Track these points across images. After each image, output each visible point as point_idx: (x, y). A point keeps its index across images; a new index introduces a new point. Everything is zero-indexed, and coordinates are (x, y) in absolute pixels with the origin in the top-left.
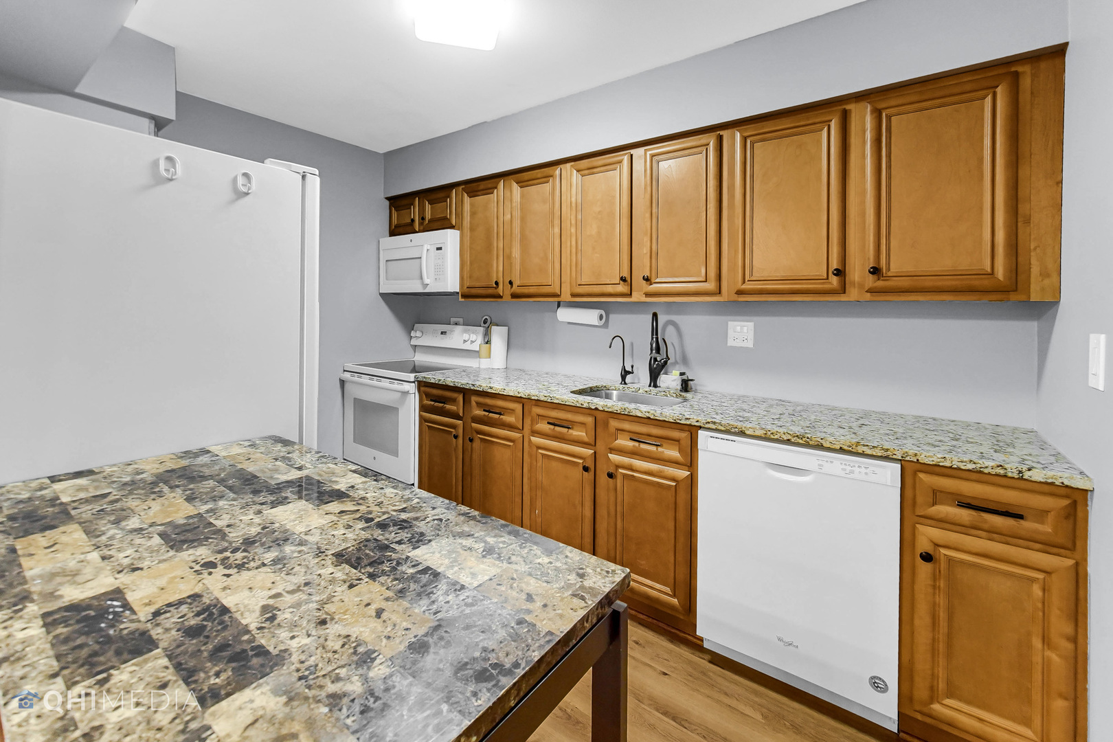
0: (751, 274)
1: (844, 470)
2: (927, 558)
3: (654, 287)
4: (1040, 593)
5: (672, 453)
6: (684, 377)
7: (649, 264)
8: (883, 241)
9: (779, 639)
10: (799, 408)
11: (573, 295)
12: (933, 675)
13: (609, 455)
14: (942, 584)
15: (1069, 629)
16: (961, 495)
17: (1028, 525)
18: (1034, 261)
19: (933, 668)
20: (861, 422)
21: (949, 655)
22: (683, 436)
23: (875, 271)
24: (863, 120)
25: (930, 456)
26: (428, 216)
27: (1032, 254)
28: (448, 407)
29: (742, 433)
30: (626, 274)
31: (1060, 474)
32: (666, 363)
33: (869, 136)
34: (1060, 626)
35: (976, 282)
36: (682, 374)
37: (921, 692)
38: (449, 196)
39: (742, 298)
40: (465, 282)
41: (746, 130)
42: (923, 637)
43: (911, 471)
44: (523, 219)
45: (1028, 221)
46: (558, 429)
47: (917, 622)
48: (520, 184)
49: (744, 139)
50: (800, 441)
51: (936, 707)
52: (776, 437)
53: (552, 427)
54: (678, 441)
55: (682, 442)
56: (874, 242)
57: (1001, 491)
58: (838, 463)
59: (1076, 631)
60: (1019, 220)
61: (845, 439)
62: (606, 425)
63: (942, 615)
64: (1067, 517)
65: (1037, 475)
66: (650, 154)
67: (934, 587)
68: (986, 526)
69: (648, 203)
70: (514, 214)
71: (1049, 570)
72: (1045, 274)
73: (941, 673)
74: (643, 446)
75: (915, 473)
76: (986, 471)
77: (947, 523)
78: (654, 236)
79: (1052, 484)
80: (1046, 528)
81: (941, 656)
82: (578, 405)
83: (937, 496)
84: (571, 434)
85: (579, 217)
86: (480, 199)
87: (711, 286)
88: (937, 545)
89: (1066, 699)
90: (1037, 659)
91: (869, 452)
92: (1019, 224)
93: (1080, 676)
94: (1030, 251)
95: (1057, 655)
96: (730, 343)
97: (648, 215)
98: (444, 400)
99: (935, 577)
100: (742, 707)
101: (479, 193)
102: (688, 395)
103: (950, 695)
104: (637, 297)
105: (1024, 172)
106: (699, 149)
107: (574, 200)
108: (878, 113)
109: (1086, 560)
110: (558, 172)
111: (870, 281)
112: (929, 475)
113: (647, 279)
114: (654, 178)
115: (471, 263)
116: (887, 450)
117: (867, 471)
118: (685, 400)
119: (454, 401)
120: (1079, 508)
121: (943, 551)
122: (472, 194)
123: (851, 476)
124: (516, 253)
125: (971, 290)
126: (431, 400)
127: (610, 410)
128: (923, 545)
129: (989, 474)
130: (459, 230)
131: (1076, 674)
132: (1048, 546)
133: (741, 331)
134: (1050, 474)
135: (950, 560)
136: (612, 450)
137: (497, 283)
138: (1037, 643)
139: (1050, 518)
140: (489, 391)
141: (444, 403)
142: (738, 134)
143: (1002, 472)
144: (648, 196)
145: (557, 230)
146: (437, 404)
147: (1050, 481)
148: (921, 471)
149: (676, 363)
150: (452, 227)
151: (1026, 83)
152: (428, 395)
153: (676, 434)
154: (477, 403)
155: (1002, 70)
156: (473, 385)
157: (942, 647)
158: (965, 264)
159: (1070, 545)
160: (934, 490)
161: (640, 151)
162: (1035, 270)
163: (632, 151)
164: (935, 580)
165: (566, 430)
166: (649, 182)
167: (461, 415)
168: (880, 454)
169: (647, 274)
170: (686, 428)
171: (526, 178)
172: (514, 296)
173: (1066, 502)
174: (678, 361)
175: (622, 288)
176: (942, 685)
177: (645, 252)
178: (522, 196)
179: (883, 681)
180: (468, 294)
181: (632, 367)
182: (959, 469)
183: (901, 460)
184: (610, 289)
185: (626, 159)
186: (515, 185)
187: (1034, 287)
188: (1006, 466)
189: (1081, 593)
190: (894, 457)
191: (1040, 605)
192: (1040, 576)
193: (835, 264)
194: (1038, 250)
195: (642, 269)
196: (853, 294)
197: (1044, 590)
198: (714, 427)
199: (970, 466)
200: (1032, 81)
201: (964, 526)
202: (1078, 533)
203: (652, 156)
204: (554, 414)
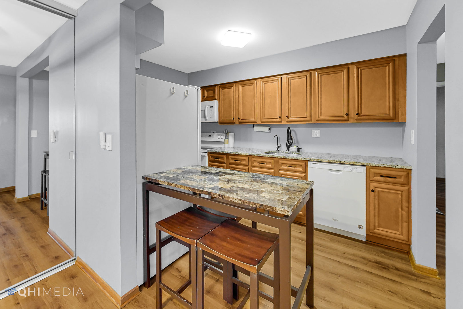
0: (321, 115)
1: (351, 169)
2: (373, 191)
3: (290, 119)
4: (401, 197)
5: (300, 169)
6: (298, 148)
7: (288, 112)
8: (360, 105)
9: (333, 219)
10: (335, 155)
11: (262, 122)
12: (375, 222)
13: (279, 171)
14: (377, 198)
15: (407, 205)
16: (381, 174)
17: (397, 180)
18: (399, 111)
19: (375, 220)
20: (354, 158)
21: (379, 217)
22: (303, 163)
23: (358, 114)
24: (354, 70)
25: (373, 164)
26: (206, 95)
27: (399, 109)
28: (220, 160)
29: (321, 162)
30: (280, 115)
31: (405, 166)
32: (292, 143)
33: (355, 75)
34: (405, 204)
35: (385, 117)
36: (297, 147)
37: (372, 227)
38: (214, 89)
39: (318, 123)
40: (221, 118)
41: (319, 71)
42: (372, 213)
43: (369, 168)
44: (243, 97)
45: (398, 100)
46: (261, 164)
47: (371, 208)
48: (242, 86)
49: (319, 74)
50: (339, 163)
51: (376, 230)
52: (331, 162)
53: (259, 164)
54: (302, 165)
55: (303, 165)
56: (357, 106)
57: (391, 172)
58: (348, 168)
59: (409, 205)
60: (396, 100)
61: (350, 161)
62: (278, 162)
63: (377, 206)
64: (406, 177)
65: (399, 167)
66: (288, 78)
67: (375, 199)
68: (387, 181)
69: (287, 93)
70: (240, 95)
71: (402, 190)
72: (402, 115)
73: (377, 221)
74: (290, 168)
75: (369, 169)
76: (387, 167)
77: (378, 181)
78: (289, 103)
79: (403, 169)
80: (402, 180)
81: (377, 217)
82: (268, 157)
83: (375, 174)
84: (266, 166)
85: (264, 97)
86: (227, 90)
87: (308, 119)
88: (375, 187)
89: (406, 222)
90: (400, 214)
91: (357, 164)
92: (396, 101)
93: (410, 217)
94: (399, 108)
95: (405, 212)
96: (313, 136)
97: (287, 97)
98: (218, 158)
99: (375, 196)
100: (323, 238)
101: (226, 88)
102: (300, 153)
103: (379, 227)
104: (283, 122)
105: (397, 87)
106: (304, 77)
107: (261, 91)
108: (358, 69)
109: (411, 187)
110: (256, 82)
111: (356, 117)
112: (373, 169)
113: (288, 117)
114: (289, 85)
115: (223, 112)
116: (362, 163)
117: (357, 169)
118: (299, 155)
119: (223, 158)
120: (409, 175)
121: (377, 189)
122: (224, 88)
123: (353, 171)
124: (240, 109)
125: (383, 119)
126: (214, 158)
127: (279, 157)
128: (372, 188)
129: (388, 167)
130: (218, 100)
131: (409, 216)
132: (402, 184)
133: (316, 132)
134: (402, 166)
135: (379, 191)
136: (280, 170)
137: (234, 119)
138: (400, 209)
139: (403, 177)
140: (236, 154)
141: (219, 159)
142: (316, 72)
143: (391, 167)
144: (287, 91)
145: (256, 101)
146: (215, 159)
147: (402, 168)
148: (371, 168)
149: (295, 143)
150: (216, 99)
151: (397, 63)
152: (212, 156)
153: (301, 163)
154: (231, 158)
155: (391, 59)
156: (230, 152)
157: (377, 214)
158: (382, 112)
159: (407, 184)
160: (374, 173)
161: (285, 76)
162: (400, 114)
163: (282, 76)
164: (375, 197)
165: (264, 165)
166: (288, 86)
167: (225, 162)
168: (360, 165)
169: (287, 115)
170: (304, 161)
171: (244, 84)
172: (240, 123)
173: (406, 173)
174: (295, 142)
175: (279, 120)
176: (377, 224)
177: (287, 108)
178: (243, 89)
179: (362, 226)
180: (222, 122)
181: (280, 145)
182: (381, 167)
183: (365, 166)
184: (275, 120)
185: (280, 79)
186: (240, 86)
187: (400, 118)
188: (392, 165)
189: (410, 196)
190: (364, 165)
191: (401, 200)
192: (400, 192)
193: (346, 112)
194: (401, 108)
195: (285, 113)
196: (351, 121)
197: (401, 196)
198: (313, 160)
199: (383, 166)
200: (399, 62)
201: (382, 182)
202: (409, 181)
203: (289, 78)
204: (260, 160)
